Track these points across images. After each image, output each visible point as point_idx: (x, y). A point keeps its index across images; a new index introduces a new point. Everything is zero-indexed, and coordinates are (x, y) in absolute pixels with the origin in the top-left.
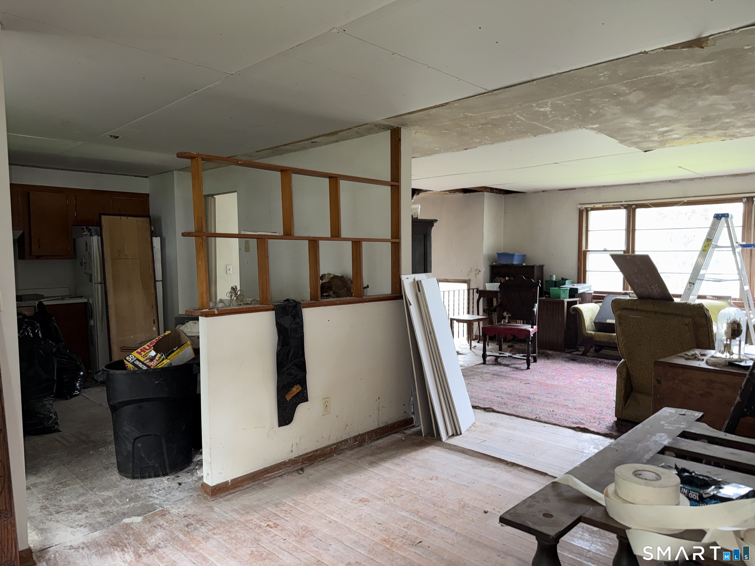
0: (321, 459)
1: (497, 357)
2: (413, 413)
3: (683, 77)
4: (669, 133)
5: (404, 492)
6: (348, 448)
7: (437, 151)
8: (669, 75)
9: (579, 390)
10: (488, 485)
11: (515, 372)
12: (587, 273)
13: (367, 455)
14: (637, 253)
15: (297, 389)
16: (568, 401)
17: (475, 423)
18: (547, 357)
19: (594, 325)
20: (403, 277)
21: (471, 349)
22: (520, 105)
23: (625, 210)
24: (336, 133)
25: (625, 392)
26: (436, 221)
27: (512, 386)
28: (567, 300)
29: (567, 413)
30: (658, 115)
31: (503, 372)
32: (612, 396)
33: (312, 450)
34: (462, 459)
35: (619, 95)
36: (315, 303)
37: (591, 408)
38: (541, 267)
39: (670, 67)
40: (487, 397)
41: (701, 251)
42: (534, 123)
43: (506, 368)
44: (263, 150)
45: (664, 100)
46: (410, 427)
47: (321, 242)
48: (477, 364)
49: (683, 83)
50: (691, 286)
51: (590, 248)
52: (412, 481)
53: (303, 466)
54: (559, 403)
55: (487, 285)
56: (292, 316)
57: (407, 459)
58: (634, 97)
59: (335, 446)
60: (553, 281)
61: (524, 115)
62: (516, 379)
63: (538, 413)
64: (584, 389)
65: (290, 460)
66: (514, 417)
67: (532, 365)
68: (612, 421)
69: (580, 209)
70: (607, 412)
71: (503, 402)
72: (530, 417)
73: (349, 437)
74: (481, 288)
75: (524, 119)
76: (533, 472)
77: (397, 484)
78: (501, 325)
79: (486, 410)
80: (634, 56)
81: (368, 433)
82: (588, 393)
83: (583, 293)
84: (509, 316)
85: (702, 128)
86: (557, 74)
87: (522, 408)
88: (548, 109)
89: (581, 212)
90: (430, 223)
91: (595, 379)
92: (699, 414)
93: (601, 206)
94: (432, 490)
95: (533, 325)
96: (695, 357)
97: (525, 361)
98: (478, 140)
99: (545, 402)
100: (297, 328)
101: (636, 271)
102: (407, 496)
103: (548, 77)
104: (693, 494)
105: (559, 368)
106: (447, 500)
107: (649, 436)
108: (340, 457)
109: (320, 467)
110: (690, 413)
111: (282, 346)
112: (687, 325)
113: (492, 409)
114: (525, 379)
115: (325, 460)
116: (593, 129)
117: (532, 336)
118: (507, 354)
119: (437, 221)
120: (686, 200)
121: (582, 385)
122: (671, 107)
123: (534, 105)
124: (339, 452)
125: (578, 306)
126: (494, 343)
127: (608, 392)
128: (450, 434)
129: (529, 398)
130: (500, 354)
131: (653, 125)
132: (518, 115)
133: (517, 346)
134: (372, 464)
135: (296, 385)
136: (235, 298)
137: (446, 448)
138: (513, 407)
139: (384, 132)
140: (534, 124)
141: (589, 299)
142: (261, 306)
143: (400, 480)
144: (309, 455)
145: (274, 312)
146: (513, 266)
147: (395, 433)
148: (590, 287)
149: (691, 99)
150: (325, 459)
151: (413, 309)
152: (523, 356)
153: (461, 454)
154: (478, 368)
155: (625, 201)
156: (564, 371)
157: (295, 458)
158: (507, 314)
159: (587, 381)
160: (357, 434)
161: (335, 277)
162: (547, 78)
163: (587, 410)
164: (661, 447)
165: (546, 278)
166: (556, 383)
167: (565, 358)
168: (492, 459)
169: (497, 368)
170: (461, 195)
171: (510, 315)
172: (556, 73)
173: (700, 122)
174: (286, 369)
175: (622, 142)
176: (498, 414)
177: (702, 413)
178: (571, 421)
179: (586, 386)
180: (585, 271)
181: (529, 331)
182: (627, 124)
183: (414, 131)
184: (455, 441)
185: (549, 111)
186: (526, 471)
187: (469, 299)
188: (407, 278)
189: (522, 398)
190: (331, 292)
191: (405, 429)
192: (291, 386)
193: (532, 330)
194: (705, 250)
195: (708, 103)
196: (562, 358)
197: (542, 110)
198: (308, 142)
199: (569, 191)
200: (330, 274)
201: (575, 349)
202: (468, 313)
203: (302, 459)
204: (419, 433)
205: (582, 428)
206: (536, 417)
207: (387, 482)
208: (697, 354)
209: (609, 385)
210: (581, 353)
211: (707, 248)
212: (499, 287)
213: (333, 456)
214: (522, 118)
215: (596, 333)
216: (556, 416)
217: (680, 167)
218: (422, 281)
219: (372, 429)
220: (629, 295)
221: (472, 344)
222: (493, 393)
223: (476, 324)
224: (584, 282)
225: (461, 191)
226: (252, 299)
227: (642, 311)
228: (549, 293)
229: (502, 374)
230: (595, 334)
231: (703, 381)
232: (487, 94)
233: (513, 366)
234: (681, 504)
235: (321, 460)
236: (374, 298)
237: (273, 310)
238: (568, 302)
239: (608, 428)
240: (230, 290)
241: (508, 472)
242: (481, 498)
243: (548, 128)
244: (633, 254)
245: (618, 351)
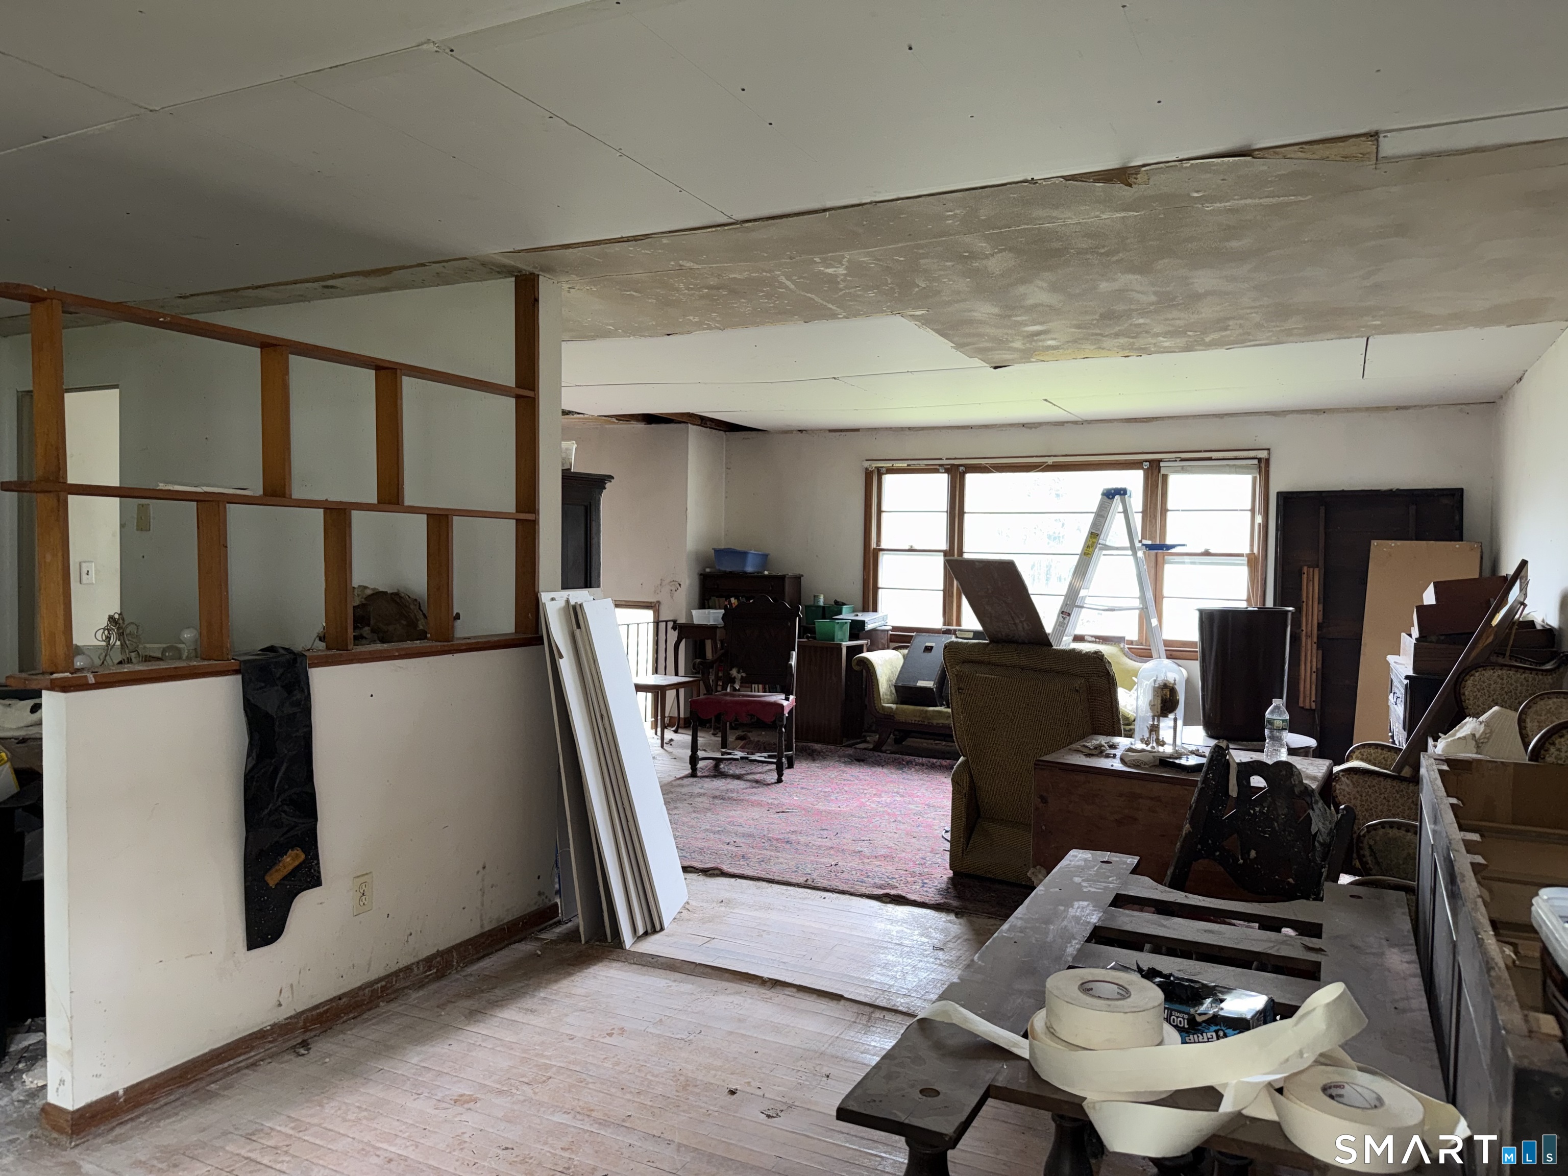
0: (351, 1015)
1: (718, 761)
2: (558, 892)
3: (1088, 235)
4: (1042, 337)
5: (554, 1069)
6: (414, 984)
7: (610, 331)
8: (1063, 228)
9: (877, 819)
10: (731, 1033)
11: (754, 790)
12: (880, 592)
13: (459, 996)
14: (966, 556)
15: (293, 860)
16: (860, 844)
17: (688, 903)
18: (812, 755)
19: (894, 691)
20: (545, 597)
21: (662, 746)
22: (791, 258)
23: (946, 475)
24: (387, 271)
25: (967, 821)
26: (610, 478)
27: (753, 819)
28: (846, 643)
29: (861, 867)
30: (1030, 302)
31: (732, 791)
32: (936, 828)
33: (328, 998)
34: (671, 983)
35: (973, 256)
36: (341, 655)
37: (904, 854)
38: (798, 579)
39: (1070, 214)
40: (707, 845)
41: (1081, 555)
42: (809, 295)
43: (736, 782)
44: (198, 295)
45: (1047, 275)
46: (551, 926)
47: (356, 515)
48: (678, 777)
49: (1084, 246)
50: (1064, 618)
51: (884, 545)
52: (568, 1044)
53: (308, 1035)
54: (845, 847)
55: (695, 612)
56: (282, 687)
57: (553, 997)
58: (997, 263)
59: (383, 983)
60: (820, 606)
61: (795, 278)
62: (759, 804)
63: (808, 871)
64: (887, 817)
65: (273, 1026)
66: (764, 884)
67: (786, 772)
68: (945, 878)
69: (867, 469)
70: (934, 860)
71: (740, 853)
72: (794, 881)
73: (416, 960)
74: (682, 620)
75: (792, 287)
76: (815, 996)
77: (537, 1055)
78: (726, 694)
79: (708, 872)
80: (1013, 185)
81: (457, 947)
82: (893, 825)
83: (874, 630)
84: (742, 676)
85: (1098, 331)
86: (870, 203)
87: (777, 863)
88: (842, 271)
89: (868, 475)
90: (598, 482)
91: (902, 796)
92: (1133, 860)
93: (903, 465)
94: (616, 1059)
95: (788, 693)
96: (1099, 752)
97: (774, 766)
98: (697, 319)
99: (820, 847)
100: (295, 714)
101: (990, 591)
102: (561, 1077)
103: (853, 206)
104: (1177, 1017)
105: (836, 777)
106: (649, 1077)
107: (1062, 908)
108: (393, 1006)
109: (349, 1036)
110: (1118, 859)
111: (260, 759)
112: (1077, 691)
113: (720, 870)
114: (776, 802)
115: (359, 1019)
116: (913, 317)
117: (787, 715)
118: (739, 754)
119: (613, 478)
120: (1050, 461)
121: (881, 809)
122: (1054, 288)
123: (818, 260)
124: (393, 996)
125: (866, 655)
126: (708, 732)
127: (929, 820)
128: (641, 931)
129: (788, 842)
130: (723, 754)
131: (1019, 318)
132: (783, 278)
133: (754, 736)
134: (473, 1015)
135: (292, 849)
136: (118, 643)
137: (635, 964)
138: (759, 862)
139: (499, 281)
140: (811, 299)
141: (884, 641)
142: (206, 663)
143: (542, 1043)
144: (321, 1010)
145: (239, 677)
146: (745, 576)
147: (519, 941)
148: (885, 618)
149: (1091, 277)
150: (360, 1015)
151: (566, 667)
152: (770, 757)
153: (668, 972)
154: (682, 786)
155: (947, 459)
156: (846, 782)
157: (287, 1019)
158: (738, 672)
159: (888, 800)
160: (434, 951)
161: (378, 595)
162: (850, 209)
163: (897, 859)
164: (1089, 929)
165: (807, 600)
166: (833, 807)
167: (844, 756)
168: (731, 976)
169: (720, 784)
170: (641, 426)
171: (744, 675)
172: (868, 201)
173: (1096, 319)
174: (266, 811)
175: (959, 346)
176: (733, 880)
177: (1138, 858)
178: (872, 882)
179: (889, 811)
180: (876, 588)
181: (782, 706)
182: (975, 314)
183: (565, 286)
184: (652, 946)
185: (843, 275)
186: (800, 995)
187: (656, 643)
188: (553, 599)
189: (774, 843)
190: (367, 629)
191: (540, 931)
192: (280, 850)
193: (788, 703)
194: (1088, 554)
195: (1116, 286)
196: (839, 757)
197: (830, 271)
198: (316, 285)
199: (848, 433)
200: (366, 588)
201: (858, 738)
202: (656, 671)
203: (305, 1021)
204: (573, 936)
205: (894, 895)
206: (806, 881)
207: (511, 1052)
208: (1104, 746)
209: (928, 805)
210: (871, 746)
211: (1091, 549)
212: (723, 618)
213: (377, 1006)
214: (788, 283)
215: (899, 706)
216: (843, 875)
217: (1046, 400)
218: (585, 605)
219: (467, 937)
220: (955, 634)
221: (665, 736)
222: (717, 836)
223: (671, 695)
224: (875, 610)
225: (640, 418)
226: (165, 646)
227: (998, 665)
228: (813, 631)
229: (730, 795)
230: (897, 708)
231: (1121, 795)
232: (731, 227)
233: (750, 777)
234: (1166, 1041)
235: (349, 1019)
236: (478, 643)
237: (236, 672)
238: (848, 648)
239: (939, 891)
240: (104, 622)
241: (766, 1000)
242: (718, 1063)
243: (833, 307)
244: (960, 558)
245: (954, 742)
